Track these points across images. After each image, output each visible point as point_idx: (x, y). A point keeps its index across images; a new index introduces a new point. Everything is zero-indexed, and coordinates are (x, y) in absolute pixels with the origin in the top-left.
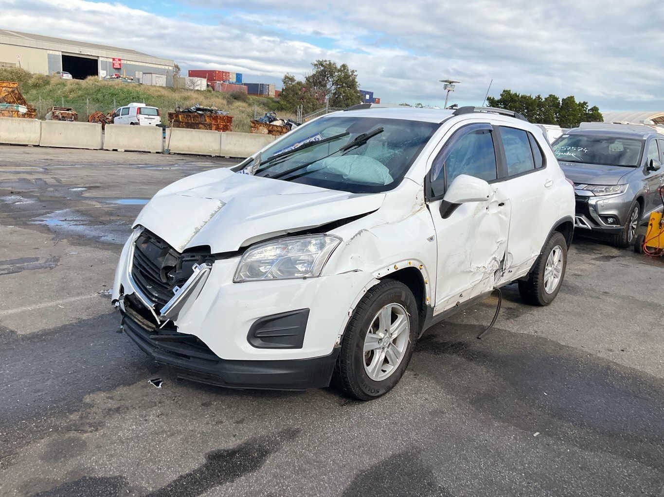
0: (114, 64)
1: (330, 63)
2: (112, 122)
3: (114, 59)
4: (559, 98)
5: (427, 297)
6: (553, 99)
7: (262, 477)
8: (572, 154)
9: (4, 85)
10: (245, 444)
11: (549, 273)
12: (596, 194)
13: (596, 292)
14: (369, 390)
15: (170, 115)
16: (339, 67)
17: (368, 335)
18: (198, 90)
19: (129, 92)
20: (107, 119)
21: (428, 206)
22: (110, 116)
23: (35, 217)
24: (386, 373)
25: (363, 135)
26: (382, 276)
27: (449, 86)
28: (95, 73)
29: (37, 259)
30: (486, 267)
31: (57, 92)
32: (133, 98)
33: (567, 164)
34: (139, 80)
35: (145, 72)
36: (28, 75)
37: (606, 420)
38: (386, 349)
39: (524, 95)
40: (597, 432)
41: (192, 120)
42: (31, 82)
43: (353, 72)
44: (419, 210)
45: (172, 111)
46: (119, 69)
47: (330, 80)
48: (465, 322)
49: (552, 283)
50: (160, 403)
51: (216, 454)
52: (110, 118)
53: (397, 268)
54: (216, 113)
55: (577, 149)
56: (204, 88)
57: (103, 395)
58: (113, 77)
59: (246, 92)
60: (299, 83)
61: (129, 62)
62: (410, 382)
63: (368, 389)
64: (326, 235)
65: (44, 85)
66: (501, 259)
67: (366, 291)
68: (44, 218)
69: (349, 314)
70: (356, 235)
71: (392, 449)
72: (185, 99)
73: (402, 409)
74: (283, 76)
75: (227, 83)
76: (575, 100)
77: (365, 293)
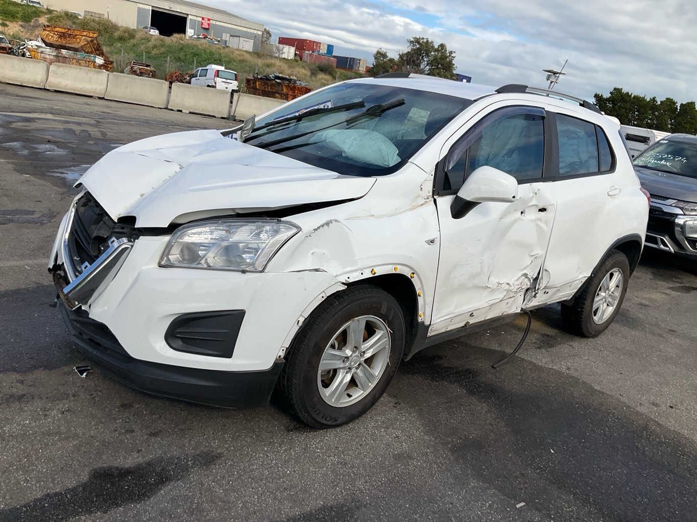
0: (202, 23)
1: (427, 41)
2: (189, 82)
3: (203, 19)
4: (677, 103)
5: (420, 312)
6: (670, 103)
7: (146, 511)
8: (668, 164)
9: (85, 33)
10: (146, 463)
11: (602, 299)
12: (686, 213)
13: (661, 329)
14: (323, 418)
15: (248, 81)
16: (436, 47)
17: (328, 351)
18: (284, 58)
19: (212, 54)
20: (185, 79)
21: (435, 201)
22: (189, 76)
23: (57, 169)
24: (352, 398)
25: (378, 106)
26: (351, 280)
27: (553, 77)
28: (183, 31)
29: (33, 212)
30: (511, 284)
31: (140, 47)
32: (215, 61)
33: (660, 174)
34: (226, 42)
35: (232, 34)
36: (115, 27)
37: (620, 499)
38: (353, 370)
39: (637, 96)
40: (603, 514)
41: (269, 88)
42: (116, 34)
43: (451, 53)
44: (422, 205)
45: (251, 77)
46: (207, 29)
47: (425, 59)
48: (485, 345)
49: (604, 312)
50: (74, 396)
51: (105, 472)
52: (188, 78)
53: (375, 273)
54: (295, 82)
55: (674, 158)
56: (291, 56)
57: (15, 376)
58: (200, 36)
59: (335, 65)
60: (391, 60)
61: (218, 23)
62: (386, 411)
63: (321, 415)
64: (280, 220)
65: (129, 39)
66: (534, 277)
67: (325, 297)
68: (67, 171)
69: (298, 324)
70: (323, 226)
71: (325, 498)
72: (268, 66)
73: (361, 445)
74: (375, 51)
75: (316, 54)
76: (696, 107)
77: (324, 299)
